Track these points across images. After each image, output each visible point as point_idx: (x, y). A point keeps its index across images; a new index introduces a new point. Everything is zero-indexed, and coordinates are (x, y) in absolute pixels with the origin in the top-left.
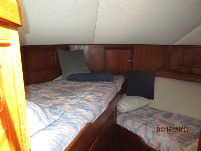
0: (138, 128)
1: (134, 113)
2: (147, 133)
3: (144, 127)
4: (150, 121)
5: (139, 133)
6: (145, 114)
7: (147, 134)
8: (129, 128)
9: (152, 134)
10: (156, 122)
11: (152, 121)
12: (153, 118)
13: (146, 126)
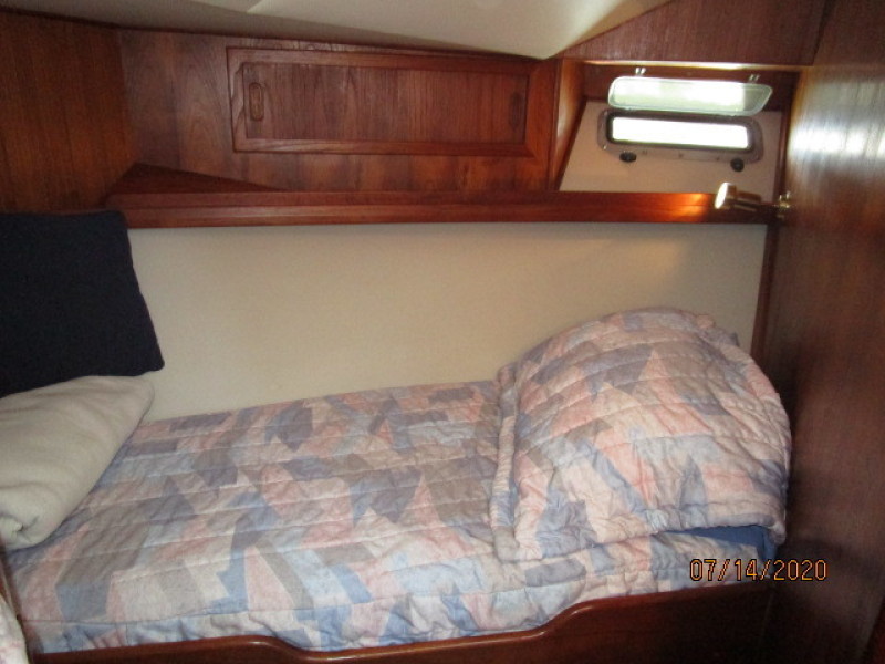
0: (227, 595)
1: (106, 503)
2: (304, 590)
3: (263, 563)
4: (251, 506)
5: (253, 620)
6: (179, 471)
7: (312, 593)
8: (159, 629)
9: (332, 577)
10: (281, 487)
11: (257, 496)
12: (247, 471)
13: (268, 551)
